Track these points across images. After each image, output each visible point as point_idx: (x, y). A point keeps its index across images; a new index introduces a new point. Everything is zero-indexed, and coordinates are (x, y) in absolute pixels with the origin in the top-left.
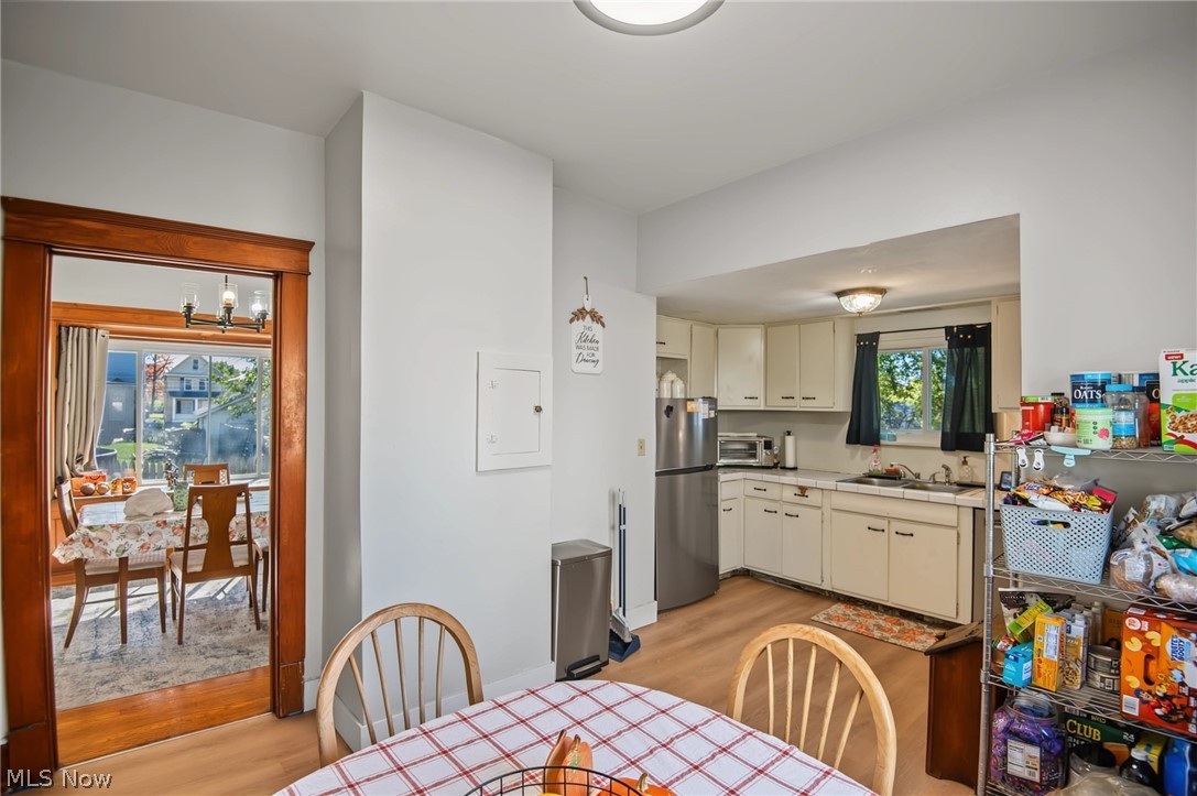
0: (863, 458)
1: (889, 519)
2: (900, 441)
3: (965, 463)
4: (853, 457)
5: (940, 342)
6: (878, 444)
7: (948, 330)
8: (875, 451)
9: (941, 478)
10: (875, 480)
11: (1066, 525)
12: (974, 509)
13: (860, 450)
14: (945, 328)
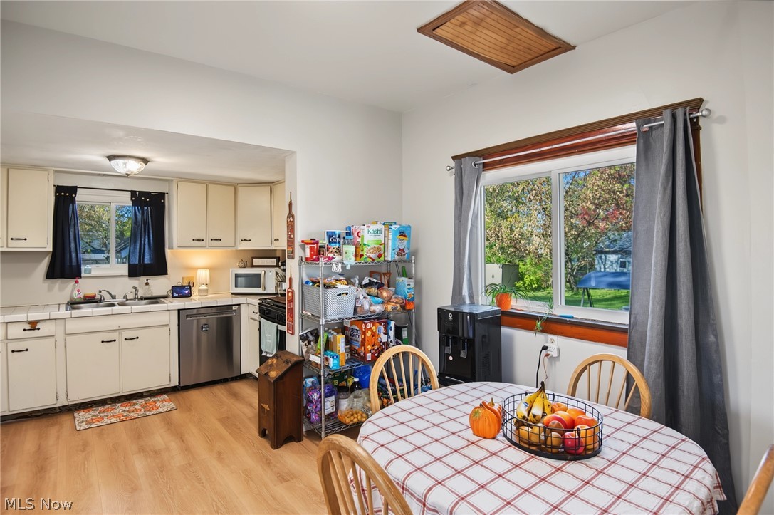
0: (61, 289)
1: (119, 330)
2: (94, 273)
3: (147, 284)
4: (50, 289)
5: (127, 200)
6: (79, 276)
7: (133, 193)
8: (77, 282)
9: (131, 296)
10: (82, 305)
11: (347, 294)
12: (179, 310)
13: (58, 283)
14: (132, 191)
